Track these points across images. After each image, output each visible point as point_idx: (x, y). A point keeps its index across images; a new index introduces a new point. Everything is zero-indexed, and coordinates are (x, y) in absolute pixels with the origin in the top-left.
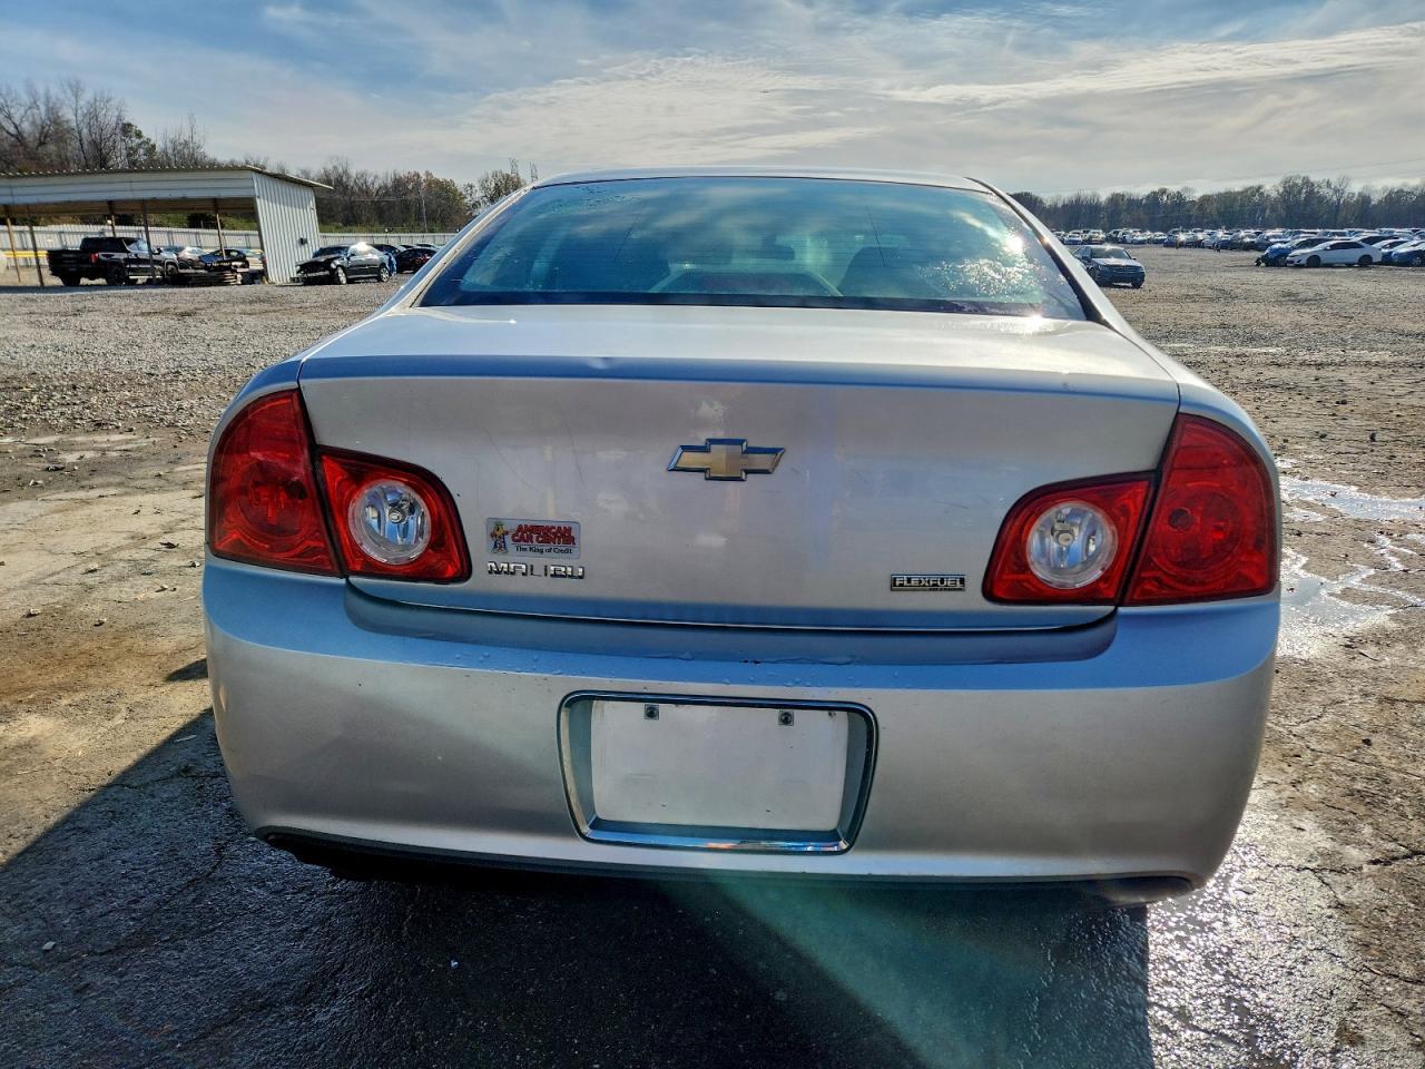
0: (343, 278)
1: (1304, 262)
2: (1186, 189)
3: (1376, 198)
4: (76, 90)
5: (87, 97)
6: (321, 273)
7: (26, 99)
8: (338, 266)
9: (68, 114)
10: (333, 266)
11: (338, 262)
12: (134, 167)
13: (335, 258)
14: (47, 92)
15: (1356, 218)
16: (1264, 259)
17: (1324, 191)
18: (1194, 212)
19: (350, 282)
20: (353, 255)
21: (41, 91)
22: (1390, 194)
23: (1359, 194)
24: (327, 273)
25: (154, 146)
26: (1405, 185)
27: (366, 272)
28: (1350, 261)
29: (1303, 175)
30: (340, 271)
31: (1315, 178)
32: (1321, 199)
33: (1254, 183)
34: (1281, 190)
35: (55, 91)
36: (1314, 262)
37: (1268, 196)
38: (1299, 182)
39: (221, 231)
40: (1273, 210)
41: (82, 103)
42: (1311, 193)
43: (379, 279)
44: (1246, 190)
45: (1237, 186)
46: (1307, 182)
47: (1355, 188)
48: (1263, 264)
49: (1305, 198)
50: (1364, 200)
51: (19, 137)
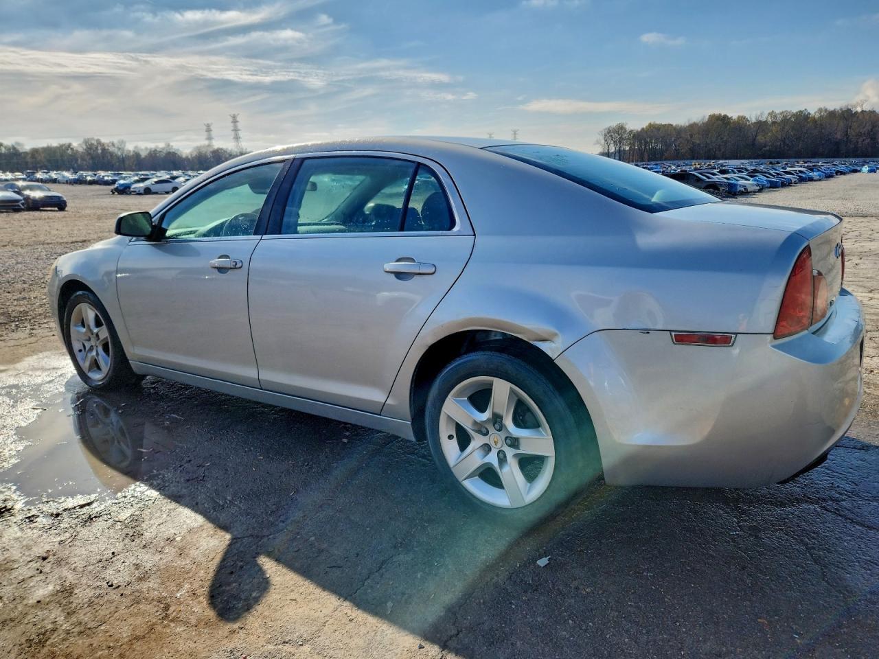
1: (142, 191)
2: (18, 144)
3: (143, 154)
15: (136, 165)
16: (116, 190)
17: (111, 149)
18: (29, 159)
22: (150, 151)
23: (134, 151)
26: (157, 146)
28: (167, 190)
29: (96, 138)
31: (104, 140)
32: (112, 154)
33: (65, 141)
34: (85, 147)
36: (148, 191)
37: (77, 151)
38: (95, 143)
40: (83, 159)
42: (104, 150)
44: (62, 146)
45: (54, 143)
46: (99, 142)
47: (130, 147)
48: (116, 193)
49: (102, 153)
50: (137, 155)
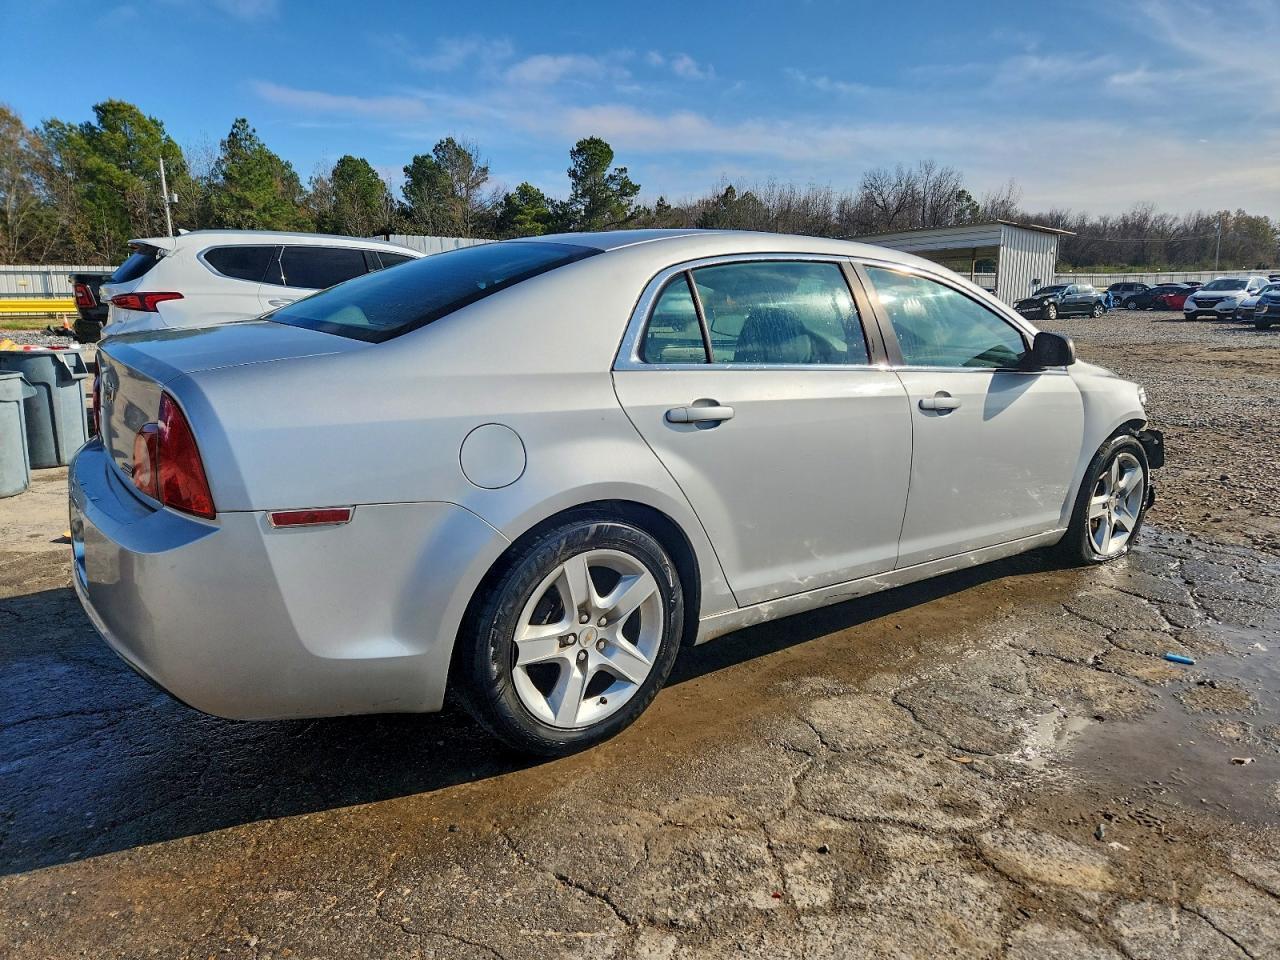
0: (1053, 313)
4: (929, 169)
5: (936, 172)
6: (1034, 309)
7: (895, 181)
8: (1050, 304)
9: (920, 187)
10: (1046, 303)
11: (1051, 300)
12: (960, 222)
13: (1049, 297)
14: (910, 172)
19: (1059, 317)
20: (1069, 294)
21: (906, 173)
24: (1039, 309)
25: (978, 207)
27: (1081, 308)
30: (1052, 307)
35: (915, 171)
39: (974, 274)
41: (930, 178)
43: (1092, 316)
51: (885, 208)
